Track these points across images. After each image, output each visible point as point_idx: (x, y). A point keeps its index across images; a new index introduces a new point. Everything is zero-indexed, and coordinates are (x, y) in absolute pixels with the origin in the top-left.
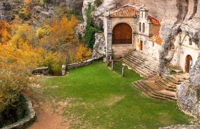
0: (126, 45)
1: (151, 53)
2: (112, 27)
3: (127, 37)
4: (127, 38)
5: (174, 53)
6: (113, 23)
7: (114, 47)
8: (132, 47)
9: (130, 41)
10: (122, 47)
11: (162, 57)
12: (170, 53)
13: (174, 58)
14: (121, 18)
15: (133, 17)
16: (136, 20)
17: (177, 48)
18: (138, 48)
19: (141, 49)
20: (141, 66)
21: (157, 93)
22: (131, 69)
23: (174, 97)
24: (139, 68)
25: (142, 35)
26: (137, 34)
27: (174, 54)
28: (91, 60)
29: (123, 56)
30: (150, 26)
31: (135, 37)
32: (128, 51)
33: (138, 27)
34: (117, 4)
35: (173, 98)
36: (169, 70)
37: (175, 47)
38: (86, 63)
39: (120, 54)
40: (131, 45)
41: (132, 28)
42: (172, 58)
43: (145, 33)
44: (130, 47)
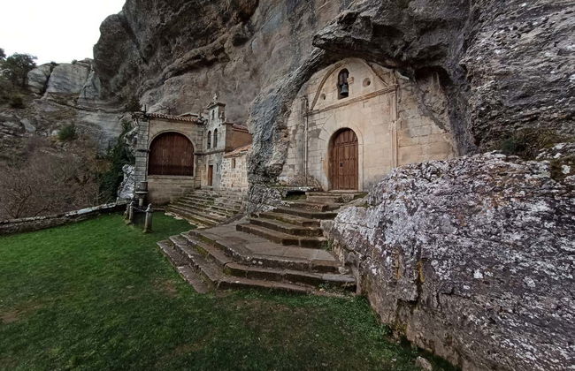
0: (181, 177)
1: (230, 183)
2: (150, 139)
3: (183, 162)
4: (183, 165)
5: (287, 149)
6: (151, 129)
7: (150, 181)
8: (192, 182)
9: (188, 171)
10: (170, 181)
11: (257, 167)
12: (276, 151)
13: (289, 162)
14: (170, 121)
15: (196, 123)
16: (202, 129)
17: (295, 132)
18: (204, 183)
19: (211, 184)
20: (207, 209)
21: (246, 263)
22: (180, 218)
23: (334, 270)
24: (200, 213)
25: (213, 153)
26: (204, 155)
27: (290, 149)
28: (90, 210)
29: (172, 198)
30: (227, 130)
31: (199, 161)
32: (184, 189)
33: (205, 142)
34: (169, 110)
35: (327, 276)
36: (277, 192)
37: (291, 133)
38: (73, 217)
39: (166, 196)
40: (192, 178)
41: (194, 144)
42: (282, 165)
43: (218, 148)
44: (187, 181)
